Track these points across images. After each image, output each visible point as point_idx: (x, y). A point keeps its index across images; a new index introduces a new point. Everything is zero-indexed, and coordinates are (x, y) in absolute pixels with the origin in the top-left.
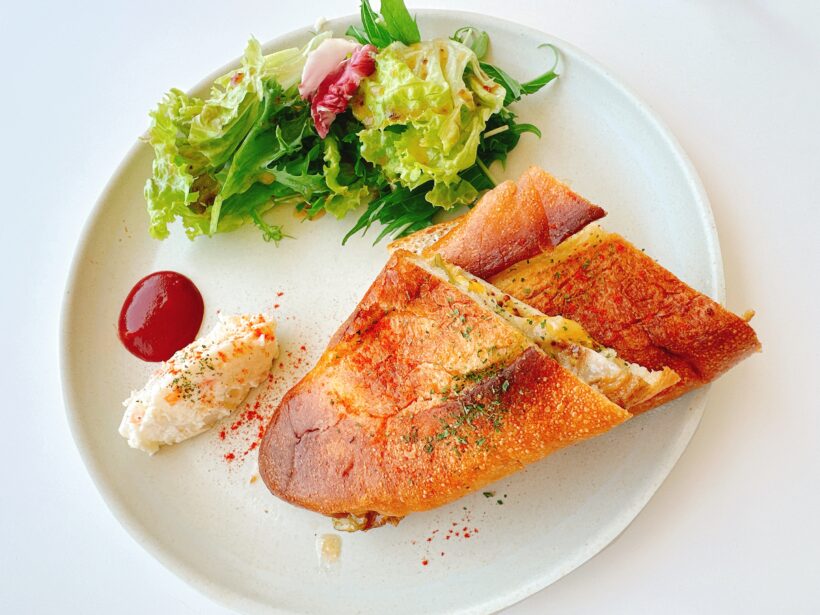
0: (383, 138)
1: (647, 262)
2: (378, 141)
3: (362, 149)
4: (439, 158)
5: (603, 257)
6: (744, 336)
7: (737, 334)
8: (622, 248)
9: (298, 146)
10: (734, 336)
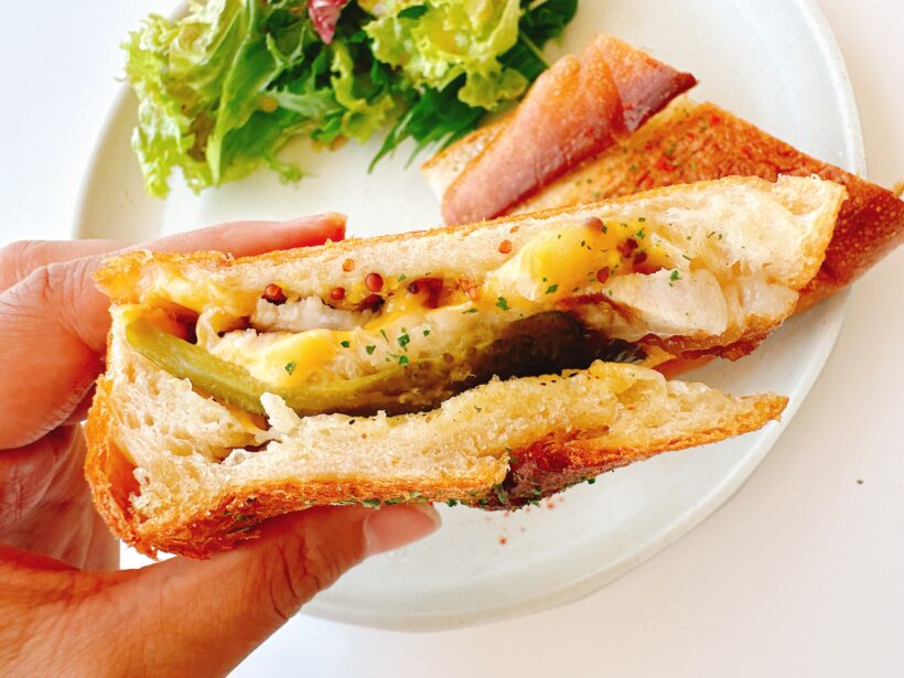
0: (398, 28)
1: (752, 133)
2: (391, 33)
3: (375, 47)
4: (470, 43)
5: (692, 136)
6: (893, 214)
7: (881, 213)
8: (716, 119)
9: (299, 58)
10: (877, 216)
